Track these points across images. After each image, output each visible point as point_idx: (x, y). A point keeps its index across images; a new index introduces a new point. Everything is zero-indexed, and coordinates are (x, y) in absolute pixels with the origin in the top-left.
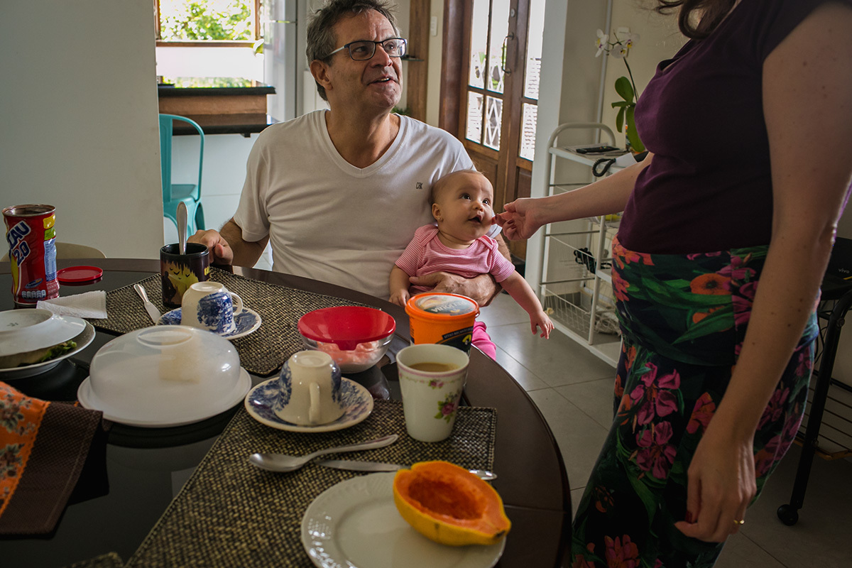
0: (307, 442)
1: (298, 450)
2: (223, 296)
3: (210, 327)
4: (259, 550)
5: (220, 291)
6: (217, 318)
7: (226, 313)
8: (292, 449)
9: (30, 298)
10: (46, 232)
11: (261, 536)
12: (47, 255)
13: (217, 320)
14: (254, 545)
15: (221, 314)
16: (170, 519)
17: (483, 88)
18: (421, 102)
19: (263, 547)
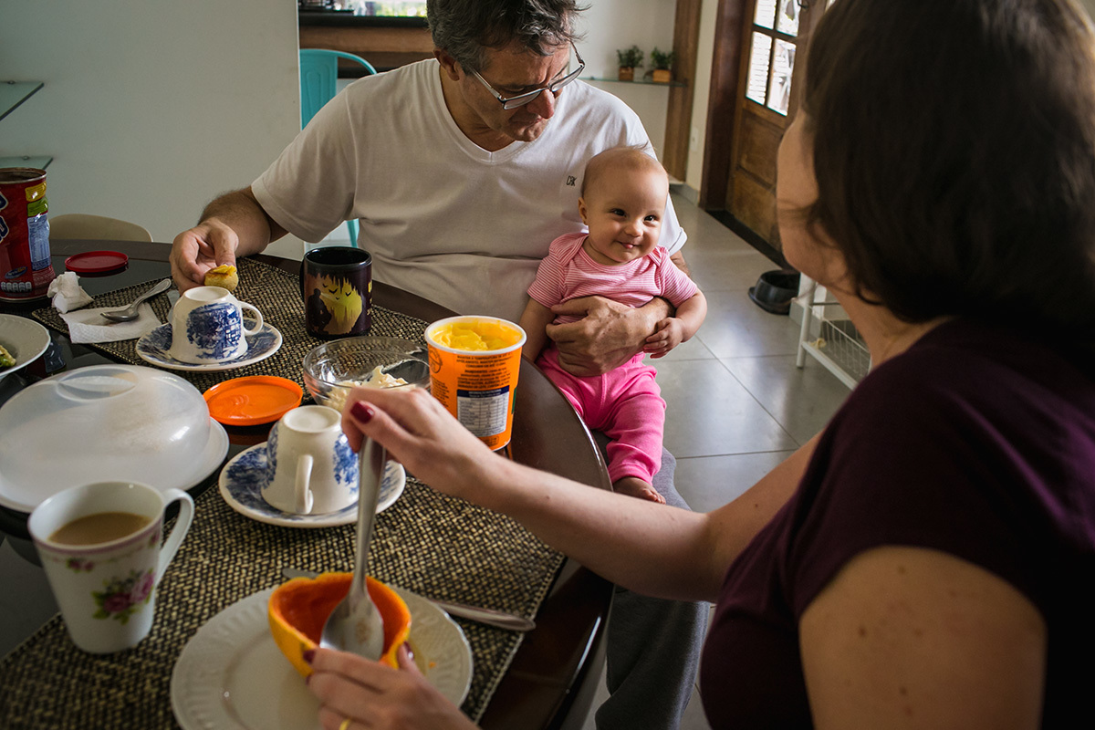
0: (288, 539)
1: (270, 551)
2: (228, 307)
3: (205, 350)
4: (137, 705)
5: (223, 300)
6: (214, 338)
7: (228, 331)
8: (263, 548)
9: (11, 292)
10: (29, 206)
11: (153, 682)
12: (32, 236)
13: (214, 341)
14: (135, 696)
15: (220, 333)
16: (42, 640)
17: (771, 27)
18: (691, 45)
19: (146, 700)
